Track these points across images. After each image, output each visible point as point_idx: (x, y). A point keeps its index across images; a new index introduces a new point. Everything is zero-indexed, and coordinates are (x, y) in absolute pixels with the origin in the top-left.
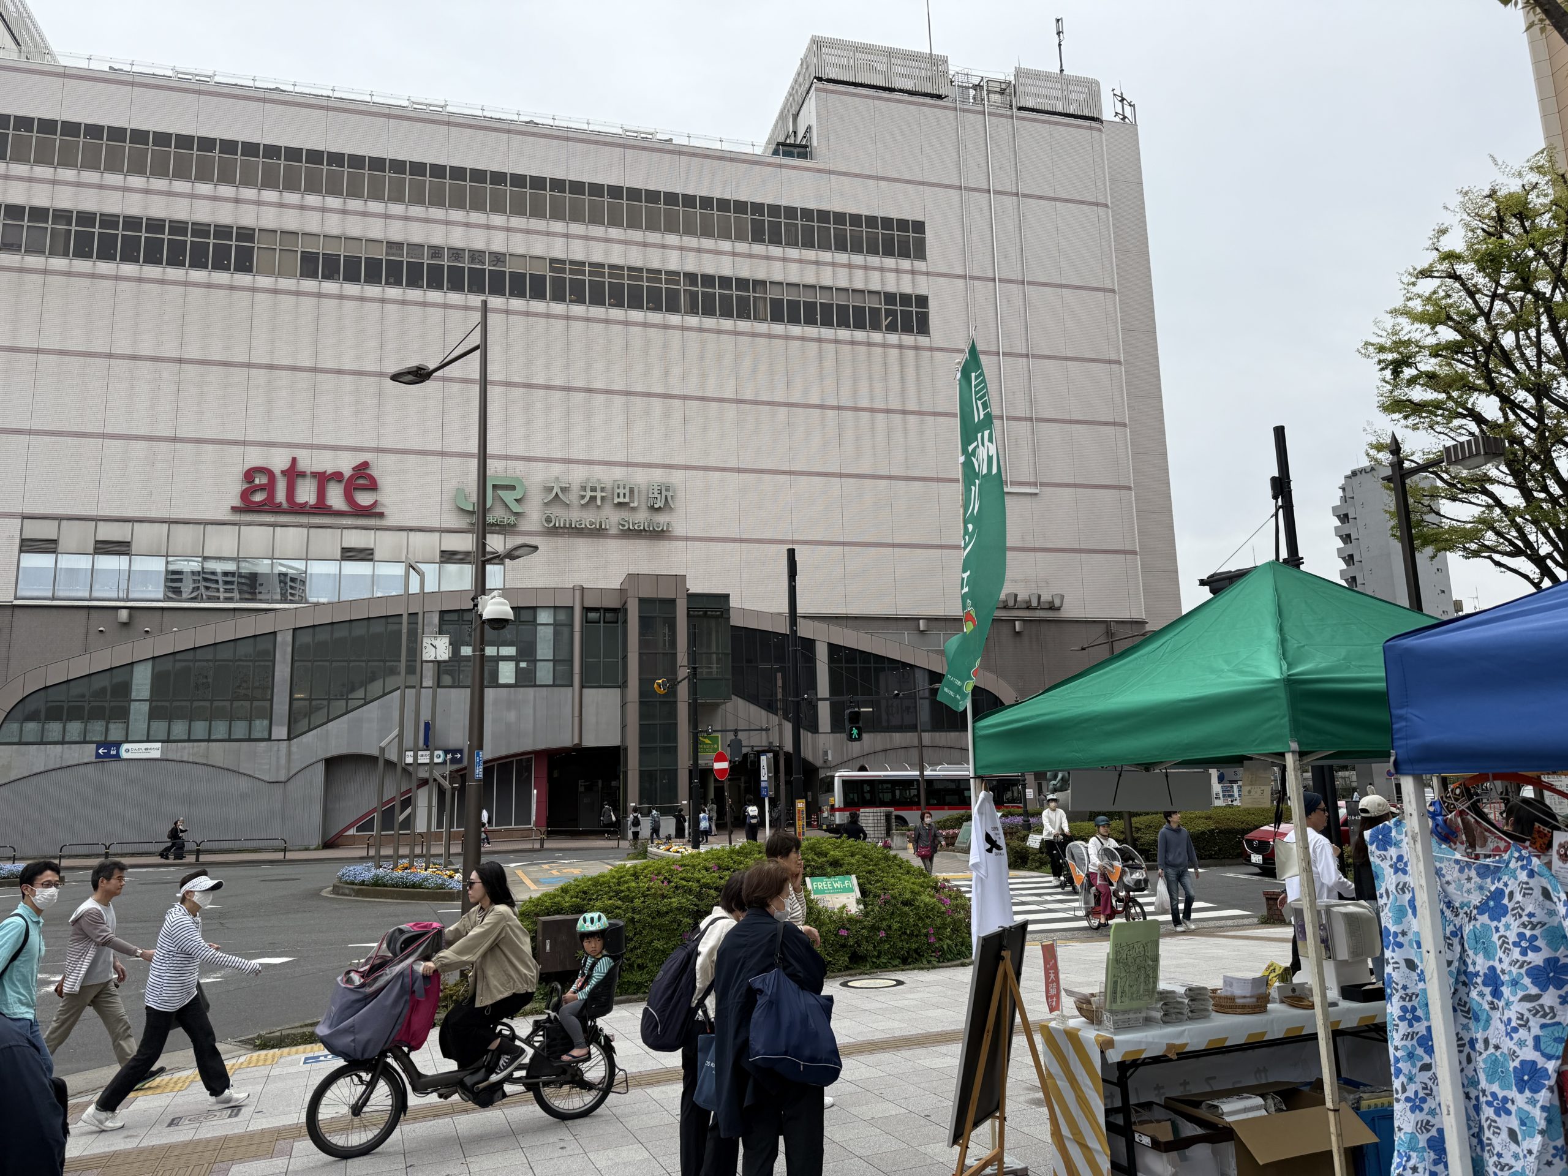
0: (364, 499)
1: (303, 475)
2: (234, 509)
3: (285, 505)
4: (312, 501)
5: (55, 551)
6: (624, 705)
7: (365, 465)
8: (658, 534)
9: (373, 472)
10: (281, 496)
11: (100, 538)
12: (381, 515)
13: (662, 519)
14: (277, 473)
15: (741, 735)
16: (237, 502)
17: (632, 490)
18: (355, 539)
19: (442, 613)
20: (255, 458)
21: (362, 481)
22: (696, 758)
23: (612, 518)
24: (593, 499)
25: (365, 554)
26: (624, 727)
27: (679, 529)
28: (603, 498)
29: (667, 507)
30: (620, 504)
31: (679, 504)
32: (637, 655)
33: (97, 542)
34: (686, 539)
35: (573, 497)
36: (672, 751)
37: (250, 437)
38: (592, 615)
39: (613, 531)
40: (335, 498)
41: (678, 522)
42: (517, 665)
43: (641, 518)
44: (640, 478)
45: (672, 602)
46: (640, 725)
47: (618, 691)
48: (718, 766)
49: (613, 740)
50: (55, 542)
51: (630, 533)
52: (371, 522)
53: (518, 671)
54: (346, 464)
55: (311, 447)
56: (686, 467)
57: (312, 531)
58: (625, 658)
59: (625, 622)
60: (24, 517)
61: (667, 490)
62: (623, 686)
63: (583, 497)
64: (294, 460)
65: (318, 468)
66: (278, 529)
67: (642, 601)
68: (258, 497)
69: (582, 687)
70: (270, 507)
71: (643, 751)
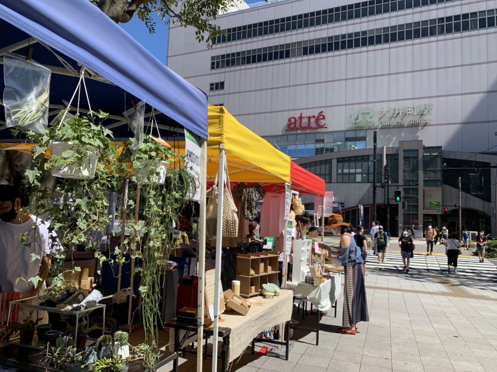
0: (321, 123)
1: (304, 118)
2: (286, 130)
3: (299, 128)
4: (307, 126)
7: (322, 112)
9: (324, 114)
10: (298, 125)
12: (326, 128)
14: (297, 118)
16: (286, 128)
18: (319, 137)
19: (338, 159)
20: (290, 115)
21: (321, 117)
25: (322, 141)
27: (434, 122)
31: (434, 112)
34: (437, 125)
36: (416, 206)
37: (290, 108)
40: (313, 124)
41: (433, 118)
42: (362, 176)
53: (362, 177)
54: (316, 113)
55: (306, 109)
56: (437, 97)
57: (307, 135)
59: (399, 159)
64: (301, 114)
65: (308, 115)
66: (298, 136)
67: (404, 151)
68: (292, 126)
70: (295, 129)
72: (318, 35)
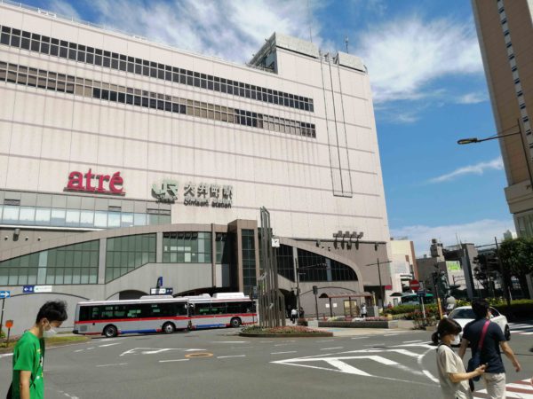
0: (118, 187)
1: (93, 176)
2: (65, 189)
3: (85, 189)
4: (97, 187)
7: (118, 174)
9: (121, 176)
10: (84, 185)
11: (6, 198)
12: (124, 194)
14: (83, 175)
17: (218, 187)
18: (114, 203)
20: (74, 168)
23: (210, 199)
24: (203, 191)
25: (117, 209)
27: (235, 204)
28: (208, 190)
30: (214, 193)
31: (235, 194)
32: (241, 251)
34: (237, 208)
37: (72, 160)
38: (219, 236)
39: (210, 204)
40: (106, 186)
42: (191, 255)
43: (220, 199)
44: (221, 183)
45: (253, 231)
51: (217, 205)
52: (119, 197)
54: (111, 173)
56: (236, 180)
57: (97, 200)
59: (236, 239)
61: (231, 188)
63: (199, 190)
64: (90, 170)
67: (243, 230)
68: (75, 185)
69: (216, 264)
70: (80, 189)
72: (114, 81)
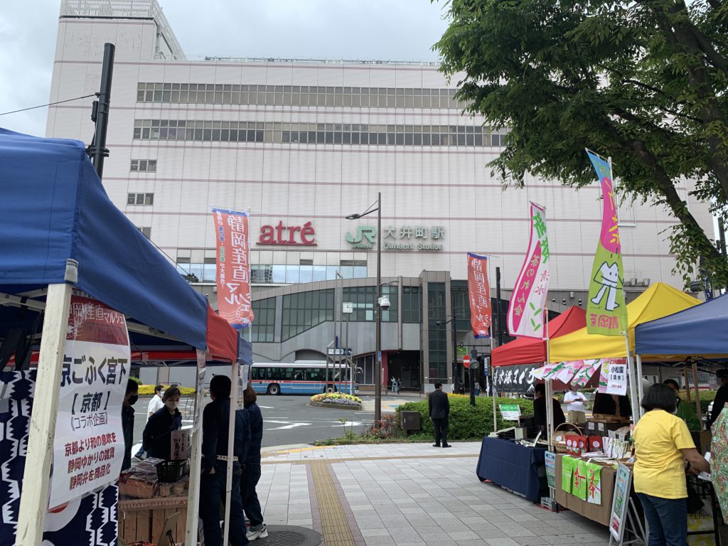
0: (309, 238)
1: (284, 228)
2: (257, 244)
3: (277, 242)
4: (288, 240)
5: (189, 263)
6: (421, 331)
7: (309, 224)
8: (436, 251)
9: (312, 226)
10: (276, 238)
11: (206, 257)
12: (316, 245)
13: (438, 243)
14: (274, 228)
15: (477, 348)
16: (258, 241)
17: (424, 230)
18: (306, 256)
19: (344, 289)
21: (308, 231)
22: (456, 358)
23: (415, 243)
24: (406, 235)
25: (309, 262)
26: (421, 341)
27: (446, 249)
28: (411, 235)
29: (441, 237)
30: (418, 237)
31: (447, 236)
32: (427, 309)
33: (205, 258)
34: (450, 253)
35: (397, 235)
36: (444, 353)
37: (263, 213)
38: (407, 290)
39: (416, 250)
40: (297, 238)
41: (446, 245)
42: (374, 312)
43: (429, 243)
44: (428, 225)
45: (443, 284)
46: (429, 341)
47: (419, 324)
48: (465, 361)
49: (417, 348)
50: (189, 259)
51: (423, 251)
52: (311, 248)
53: (374, 315)
54: (301, 223)
55: (288, 216)
56: (450, 219)
57: (288, 252)
58: (421, 310)
59: (422, 293)
60: (178, 249)
61: (441, 230)
62: (421, 322)
63: (402, 234)
64: (281, 222)
65: (290, 225)
66: (275, 252)
67: (429, 283)
68: (267, 238)
69: (402, 322)
70: (272, 243)
71: (430, 353)
72: (304, 118)
